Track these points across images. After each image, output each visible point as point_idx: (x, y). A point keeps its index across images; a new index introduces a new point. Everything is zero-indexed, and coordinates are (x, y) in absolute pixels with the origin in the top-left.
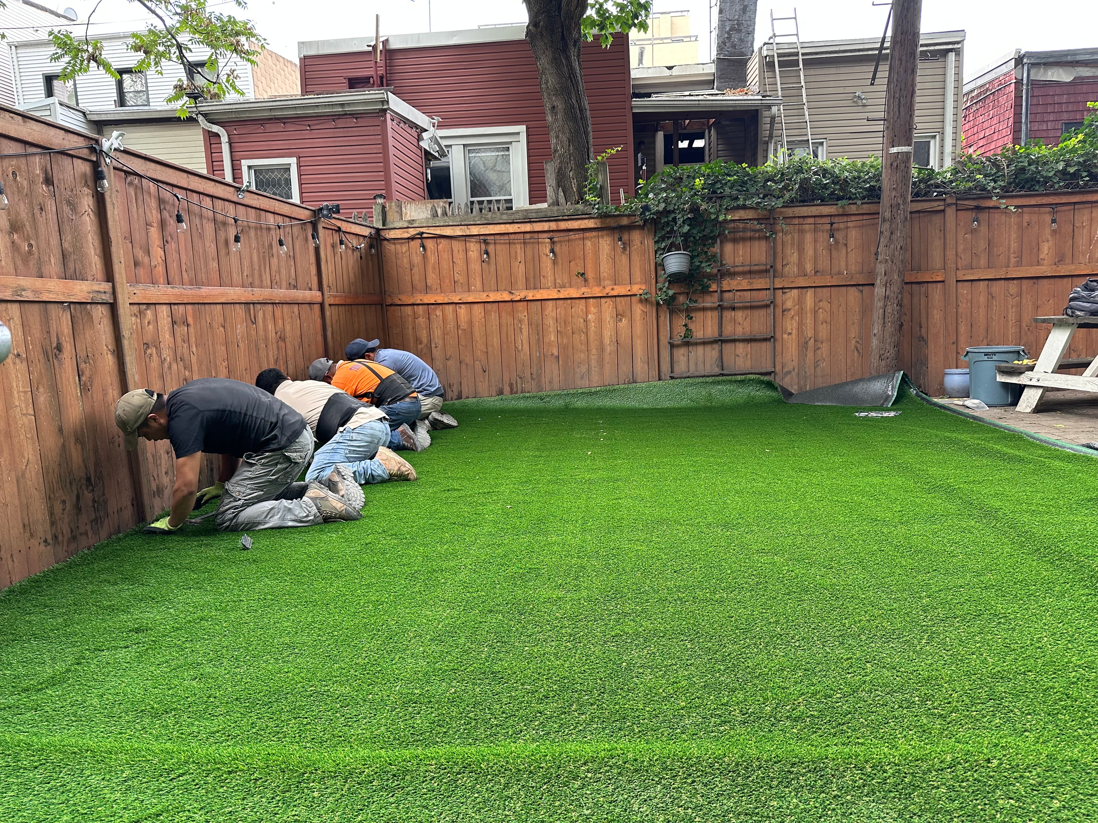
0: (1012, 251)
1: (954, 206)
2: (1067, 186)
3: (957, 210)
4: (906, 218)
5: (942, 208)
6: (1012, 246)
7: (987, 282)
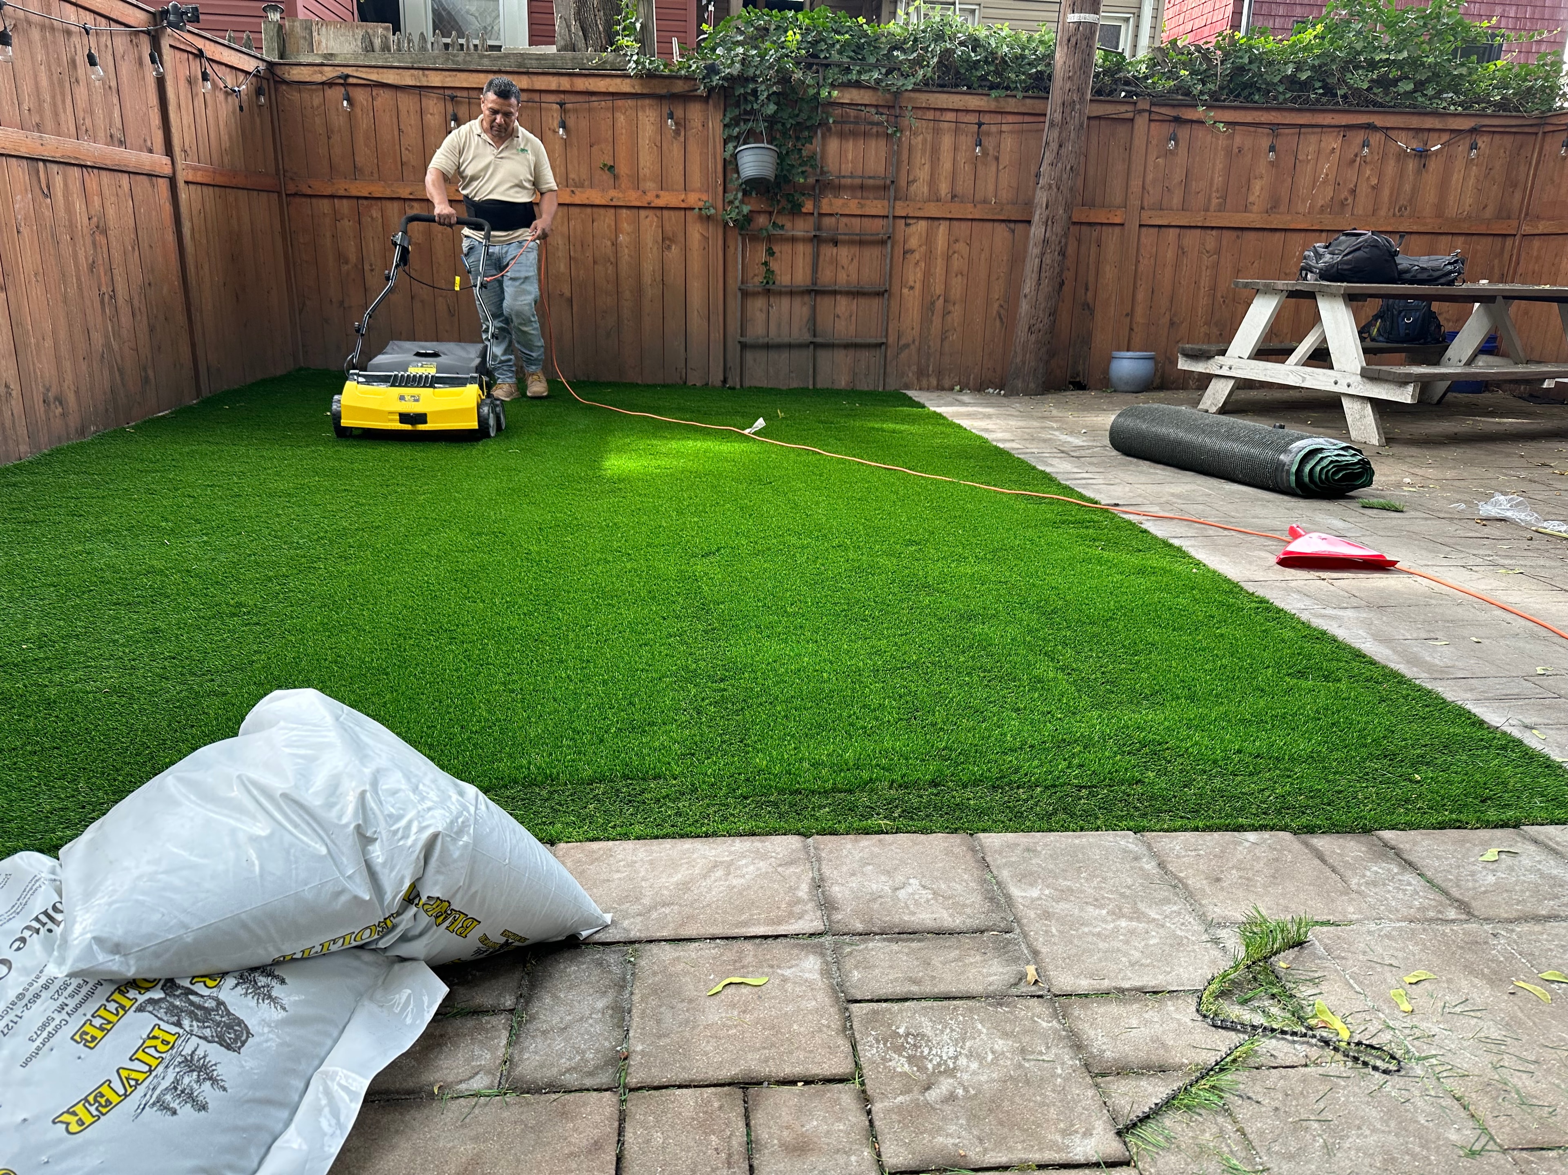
0: (1214, 189)
1: (1147, 114)
2: (1294, 100)
3: (1150, 120)
4: (1081, 125)
5: (1130, 115)
6: (1216, 181)
7: (1178, 230)
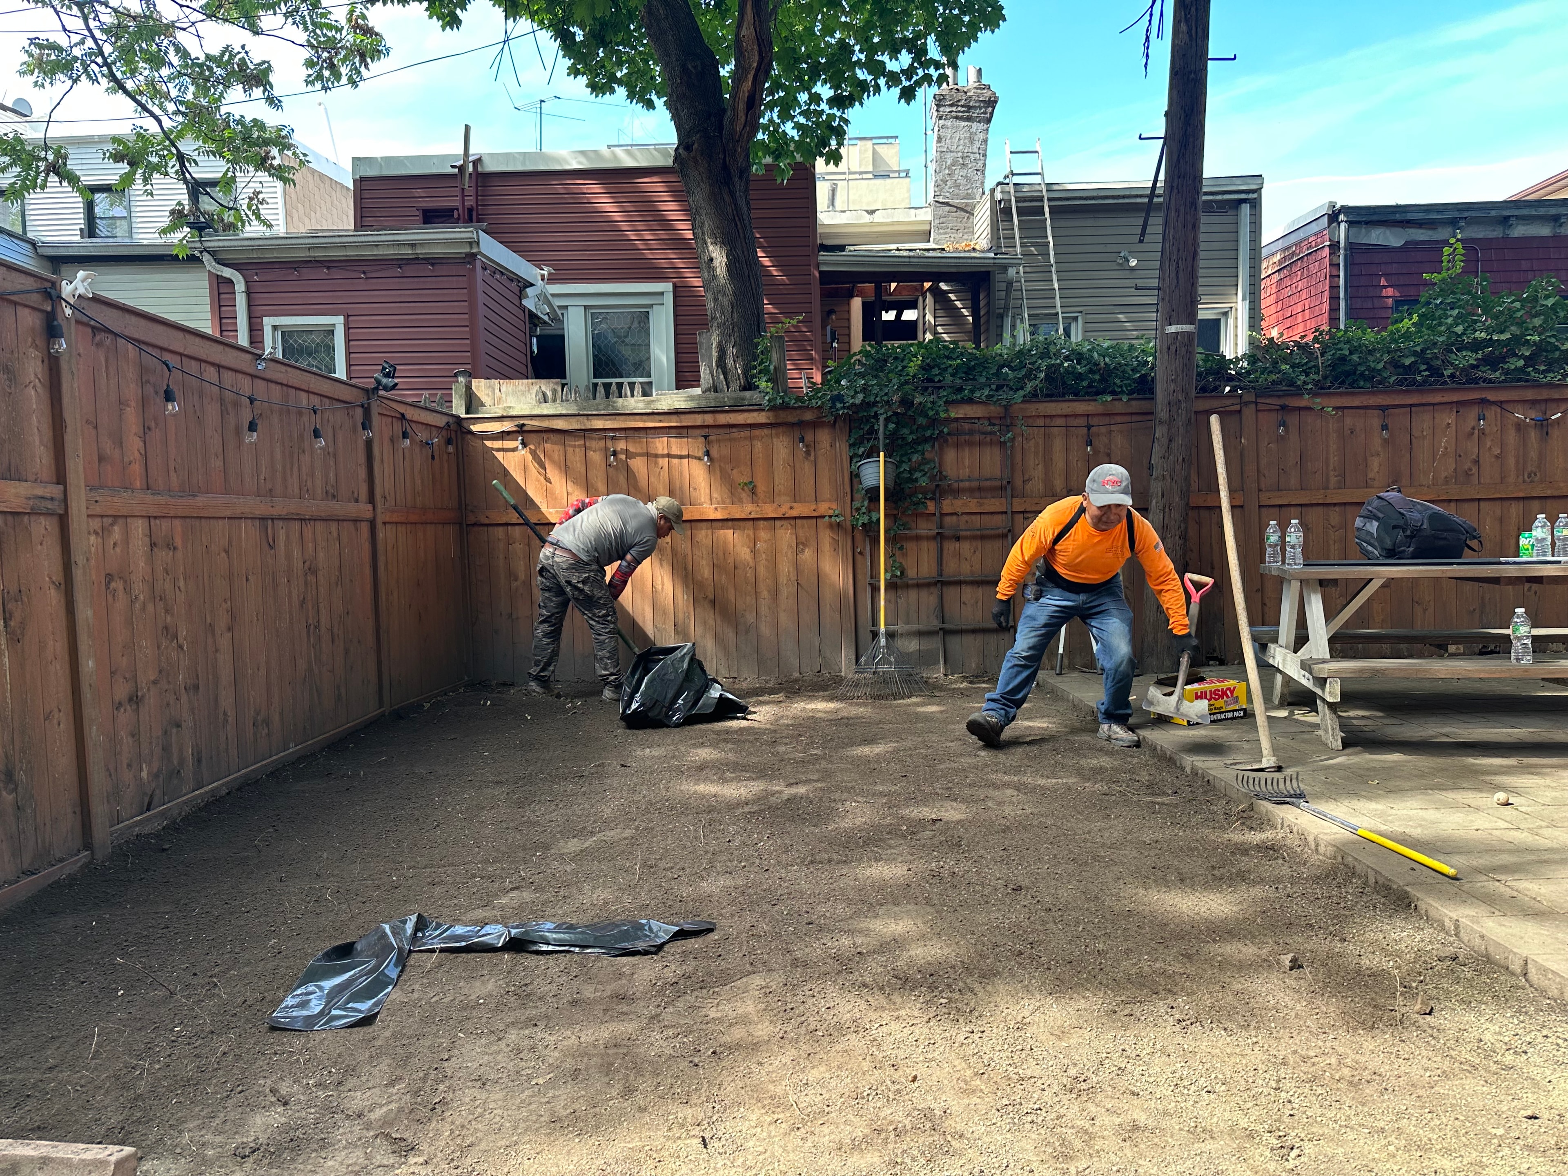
0: (1331, 467)
1: (1253, 406)
2: (1400, 383)
3: (1257, 411)
4: (1189, 420)
5: (1237, 408)
6: (1332, 461)
7: (1299, 509)
